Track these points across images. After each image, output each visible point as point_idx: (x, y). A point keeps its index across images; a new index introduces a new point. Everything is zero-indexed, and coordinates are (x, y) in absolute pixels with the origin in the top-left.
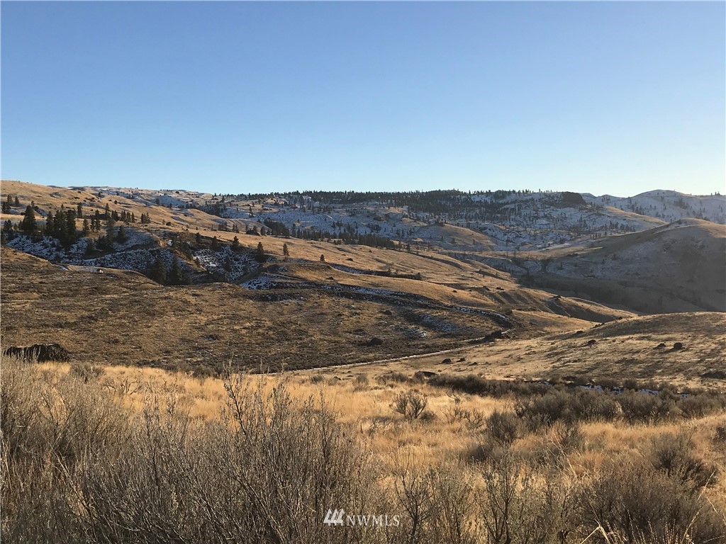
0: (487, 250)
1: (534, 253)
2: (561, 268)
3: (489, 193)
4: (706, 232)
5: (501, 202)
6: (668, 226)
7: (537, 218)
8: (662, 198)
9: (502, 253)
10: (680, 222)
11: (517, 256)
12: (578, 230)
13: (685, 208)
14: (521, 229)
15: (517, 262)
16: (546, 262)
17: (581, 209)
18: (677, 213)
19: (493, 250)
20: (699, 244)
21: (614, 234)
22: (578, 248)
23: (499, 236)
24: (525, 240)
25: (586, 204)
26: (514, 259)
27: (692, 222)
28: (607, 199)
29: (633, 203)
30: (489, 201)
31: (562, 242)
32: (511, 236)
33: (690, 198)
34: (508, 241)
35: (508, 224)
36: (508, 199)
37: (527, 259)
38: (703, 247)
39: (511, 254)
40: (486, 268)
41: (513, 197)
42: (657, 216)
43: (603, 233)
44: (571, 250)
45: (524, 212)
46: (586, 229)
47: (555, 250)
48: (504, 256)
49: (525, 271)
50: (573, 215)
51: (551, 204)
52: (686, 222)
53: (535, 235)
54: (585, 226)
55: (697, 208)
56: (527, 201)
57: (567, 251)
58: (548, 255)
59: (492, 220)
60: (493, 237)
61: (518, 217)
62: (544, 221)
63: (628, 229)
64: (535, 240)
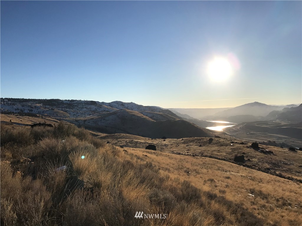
0: (68, 117)
1: (82, 118)
2: (89, 123)
3: (69, 100)
4: (128, 112)
5: (72, 103)
6: (118, 111)
7: (83, 108)
8: (118, 103)
9: (72, 118)
10: (121, 110)
11: (76, 119)
12: (94, 112)
13: (124, 106)
14: (78, 111)
15: (77, 121)
16: (85, 121)
17: (96, 106)
18: (121, 107)
19: (69, 117)
20: (126, 116)
21: (104, 113)
22: (94, 117)
23: (71, 113)
24: (79, 114)
25: (97, 104)
26: (75, 120)
27: (125, 110)
28: (103, 103)
29: (110, 104)
30: (69, 103)
31: (90, 115)
32: (75, 113)
33: (125, 103)
34: (74, 115)
35: (74, 110)
36: (75, 102)
37: (79, 120)
38: (127, 116)
39: (75, 119)
40: (67, 123)
41: (76, 102)
42: (116, 108)
43: (101, 113)
44: (92, 117)
45: (79, 106)
46: (97, 111)
47: (88, 117)
48: (73, 119)
49: (79, 124)
50: (93, 107)
51: (87, 104)
52: (123, 110)
53: (82, 113)
54: (97, 110)
55: (126, 106)
56: (80, 103)
57: (91, 118)
58: (86, 119)
59: (69, 108)
60: (70, 114)
61: (77, 108)
62: (85, 109)
63: (108, 111)
64: (82, 114)
